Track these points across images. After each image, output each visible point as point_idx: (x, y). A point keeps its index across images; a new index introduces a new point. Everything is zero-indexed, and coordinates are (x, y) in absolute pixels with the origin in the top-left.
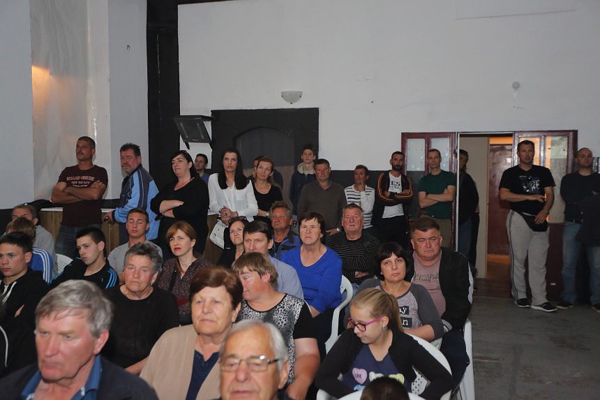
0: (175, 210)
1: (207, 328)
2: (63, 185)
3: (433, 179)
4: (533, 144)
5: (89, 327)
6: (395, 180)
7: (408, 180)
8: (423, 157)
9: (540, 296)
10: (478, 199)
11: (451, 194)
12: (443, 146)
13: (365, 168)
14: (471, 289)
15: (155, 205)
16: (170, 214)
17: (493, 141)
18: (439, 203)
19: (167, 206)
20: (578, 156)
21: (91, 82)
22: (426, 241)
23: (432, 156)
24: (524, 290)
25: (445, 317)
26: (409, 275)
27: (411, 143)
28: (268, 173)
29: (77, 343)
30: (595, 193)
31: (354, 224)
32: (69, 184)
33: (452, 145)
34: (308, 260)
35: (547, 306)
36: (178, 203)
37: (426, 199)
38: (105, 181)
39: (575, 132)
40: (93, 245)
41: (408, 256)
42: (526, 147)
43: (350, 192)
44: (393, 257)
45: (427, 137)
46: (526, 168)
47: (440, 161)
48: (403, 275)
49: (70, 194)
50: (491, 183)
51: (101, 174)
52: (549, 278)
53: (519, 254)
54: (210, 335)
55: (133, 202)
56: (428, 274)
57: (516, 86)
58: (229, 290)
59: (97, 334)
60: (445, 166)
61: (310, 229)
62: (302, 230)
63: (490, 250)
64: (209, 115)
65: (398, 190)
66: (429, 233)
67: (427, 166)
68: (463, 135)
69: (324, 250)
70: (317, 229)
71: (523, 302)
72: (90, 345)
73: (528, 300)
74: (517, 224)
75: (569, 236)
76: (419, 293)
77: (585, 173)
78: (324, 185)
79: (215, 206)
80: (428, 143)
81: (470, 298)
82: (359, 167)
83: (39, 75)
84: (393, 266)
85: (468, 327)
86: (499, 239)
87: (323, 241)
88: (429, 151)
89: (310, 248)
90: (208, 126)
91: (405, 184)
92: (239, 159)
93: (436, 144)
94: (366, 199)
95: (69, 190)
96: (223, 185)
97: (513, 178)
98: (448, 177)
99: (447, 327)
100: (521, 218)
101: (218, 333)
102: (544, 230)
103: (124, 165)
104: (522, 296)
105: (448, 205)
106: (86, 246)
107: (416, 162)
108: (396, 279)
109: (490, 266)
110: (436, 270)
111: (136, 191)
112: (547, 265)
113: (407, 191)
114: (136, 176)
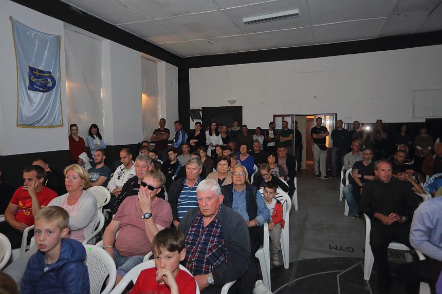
0: (195, 143)
1: (222, 171)
2: (155, 135)
3: (285, 132)
4: (322, 119)
5: (199, 167)
6: (271, 132)
7: (276, 132)
8: (281, 124)
9: (324, 174)
10: (302, 139)
11: (292, 137)
12: (288, 120)
13: (260, 128)
14: (296, 167)
15: (188, 140)
16: (194, 144)
17: (308, 117)
18: (287, 141)
19: (192, 142)
20: (338, 123)
21: (159, 98)
22: (282, 151)
23: (285, 123)
24: (318, 172)
25: (288, 176)
26: (277, 162)
27: (277, 118)
28: (225, 130)
29: (196, 171)
30: (343, 137)
31: (257, 148)
32: (157, 135)
33: (292, 119)
34: (243, 158)
35: (326, 177)
36: (196, 141)
37: (282, 139)
38: (169, 133)
39: (336, 114)
40: (174, 154)
41: (276, 155)
42: (319, 120)
43: (255, 137)
44: (271, 156)
45: (283, 116)
46: (319, 127)
47: (287, 125)
48: (274, 161)
49: (157, 138)
50: (307, 133)
51: (167, 131)
52: (327, 167)
53: (316, 158)
54: (223, 173)
55: (180, 141)
56: (283, 162)
57: (315, 97)
58: (228, 162)
59: (200, 169)
60: (289, 127)
61: (243, 148)
62: (241, 148)
63: (307, 159)
64: (201, 109)
65: (272, 136)
66: (282, 149)
67: (283, 127)
68: (296, 115)
69: (248, 155)
70: (246, 149)
71: (318, 176)
72: (199, 172)
73: (320, 175)
74: (316, 148)
75: (334, 153)
76: (280, 167)
77: (340, 129)
78: (245, 134)
79: (208, 142)
80: (283, 119)
81: (296, 169)
82: (258, 128)
83: (144, 97)
84: (271, 159)
85: (295, 179)
86: (310, 156)
87: (248, 153)
88: (283, 121)
89: (243, 154)
90: (201, 113)
91: (275, 134)
92: (217, 125)
93: (286, 119)
94: (261, 139)
95: (157, 137)
96: (211, 135)
97: (315, 130)
98: (291, 131)
99: (289, 178)
100: (317, 146)
101: (225, 173)
102: (325, 150)
103: (176, 128)
104: (317, 174)
105: (291, 141)
106: (171, 154)
107: (279, 125)
108: (272, 162)
109: (307, 165)
110: (285, 161)
111: (181, 137)
112: (326, 163)
113: (276, 137)
114: (180, 132)
